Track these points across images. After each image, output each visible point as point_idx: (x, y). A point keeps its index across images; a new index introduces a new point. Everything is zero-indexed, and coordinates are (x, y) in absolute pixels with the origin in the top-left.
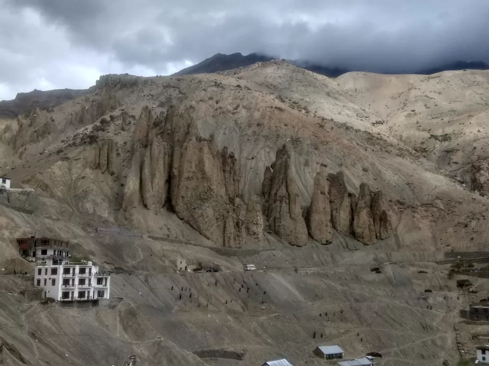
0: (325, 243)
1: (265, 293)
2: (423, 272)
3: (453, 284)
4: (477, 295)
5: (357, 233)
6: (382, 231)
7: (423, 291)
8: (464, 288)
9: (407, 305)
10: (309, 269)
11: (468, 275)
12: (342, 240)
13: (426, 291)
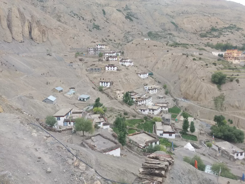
0: (20, 42)
1: (14, 66)
2: (66, 55)
3: (78, 60)
4: (87, 63)
5: (34, 38)
6: (43, 38)
7: (69, 63)
8: (82, 61)
9: (67, 68)
10: (23, 54)
11: (82, 57)
12: (28, 41)
13: (71, 63)
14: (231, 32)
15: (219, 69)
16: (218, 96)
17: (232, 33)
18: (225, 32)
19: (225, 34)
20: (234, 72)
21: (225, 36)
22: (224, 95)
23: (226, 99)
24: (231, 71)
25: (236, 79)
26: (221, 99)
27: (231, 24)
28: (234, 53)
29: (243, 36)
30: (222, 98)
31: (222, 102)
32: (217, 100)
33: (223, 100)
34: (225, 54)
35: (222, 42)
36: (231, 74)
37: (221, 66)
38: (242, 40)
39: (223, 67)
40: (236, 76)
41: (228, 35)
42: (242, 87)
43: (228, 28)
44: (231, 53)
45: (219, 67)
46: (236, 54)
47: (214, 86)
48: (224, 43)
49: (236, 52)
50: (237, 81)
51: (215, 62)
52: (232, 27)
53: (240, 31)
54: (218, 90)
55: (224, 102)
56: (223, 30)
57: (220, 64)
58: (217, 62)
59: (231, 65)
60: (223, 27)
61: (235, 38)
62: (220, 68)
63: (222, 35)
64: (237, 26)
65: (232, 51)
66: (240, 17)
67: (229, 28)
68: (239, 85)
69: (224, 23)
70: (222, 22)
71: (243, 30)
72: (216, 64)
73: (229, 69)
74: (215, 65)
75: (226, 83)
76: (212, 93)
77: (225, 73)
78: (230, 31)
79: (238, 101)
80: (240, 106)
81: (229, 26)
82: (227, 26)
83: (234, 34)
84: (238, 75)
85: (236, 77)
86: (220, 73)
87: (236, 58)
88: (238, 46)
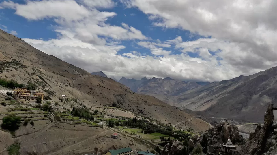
14: (14, 68)
15: (9, 110)
16: (12, 144)
17: (16, 69)
18: (8, 67)
19: (8, 69)
20: (27, 114)
21: (9, 72)
22: (19, 141)
23: (22, 147)
24: (24, 112)
25: (31, 121)
26: (16, 148)
27: (14, 60)
28: (23, 92)
29: (27, 74)
30: (17, 145)
31: (18, 151)
32: (11, 149)
33: (19, 148)
34: (14, 92)
35: (6, 78)
36: (25, 115)
37: (11, 107)
38: (27, 78)
39: (14, 108)
40: (29, 117)
41: (11, 70)
42: (37, 130)
43: (10, 63)
44: (20, 92)
45: (9, 108)
46: (25, 93)
47: (6, 132)
48: (8, 80)
49: (25, 91)
50: (32, 124)
51: (3, 102)
52: (15, 63)
53: (24, 68)
54: (12, 136)
55: (20, 150)
56: (6, 65)
57: (10, 104)
58: (6, 102)
59: (22, 106)
60: (5, 61)
61: (20, 76)
62: (11, 109)
63: (5, 70)
64: (20, 63)
65: (21, 90)
66: (22, 53)
67: (12, 63)
68: (34, 128)
69: (5, 57)
70: (4, 56)
71: (27, 68)
72: (5, 104)
73: (22, 110)
74: (5, 106)
75: (20, 126)
76: (4, 141)
77: (18, 115)
78: (13, 66)
79: (35, 146)
80: (37, 152)
81: (12, 61)
82: (10, 61)
83: (18, 71)
84: (32, 117)
85: (30, 119)
86: (14, 115)
87: (25, 98)
88: (23, 84)
